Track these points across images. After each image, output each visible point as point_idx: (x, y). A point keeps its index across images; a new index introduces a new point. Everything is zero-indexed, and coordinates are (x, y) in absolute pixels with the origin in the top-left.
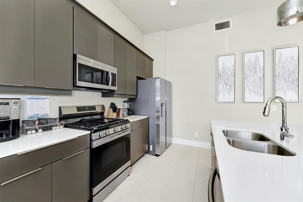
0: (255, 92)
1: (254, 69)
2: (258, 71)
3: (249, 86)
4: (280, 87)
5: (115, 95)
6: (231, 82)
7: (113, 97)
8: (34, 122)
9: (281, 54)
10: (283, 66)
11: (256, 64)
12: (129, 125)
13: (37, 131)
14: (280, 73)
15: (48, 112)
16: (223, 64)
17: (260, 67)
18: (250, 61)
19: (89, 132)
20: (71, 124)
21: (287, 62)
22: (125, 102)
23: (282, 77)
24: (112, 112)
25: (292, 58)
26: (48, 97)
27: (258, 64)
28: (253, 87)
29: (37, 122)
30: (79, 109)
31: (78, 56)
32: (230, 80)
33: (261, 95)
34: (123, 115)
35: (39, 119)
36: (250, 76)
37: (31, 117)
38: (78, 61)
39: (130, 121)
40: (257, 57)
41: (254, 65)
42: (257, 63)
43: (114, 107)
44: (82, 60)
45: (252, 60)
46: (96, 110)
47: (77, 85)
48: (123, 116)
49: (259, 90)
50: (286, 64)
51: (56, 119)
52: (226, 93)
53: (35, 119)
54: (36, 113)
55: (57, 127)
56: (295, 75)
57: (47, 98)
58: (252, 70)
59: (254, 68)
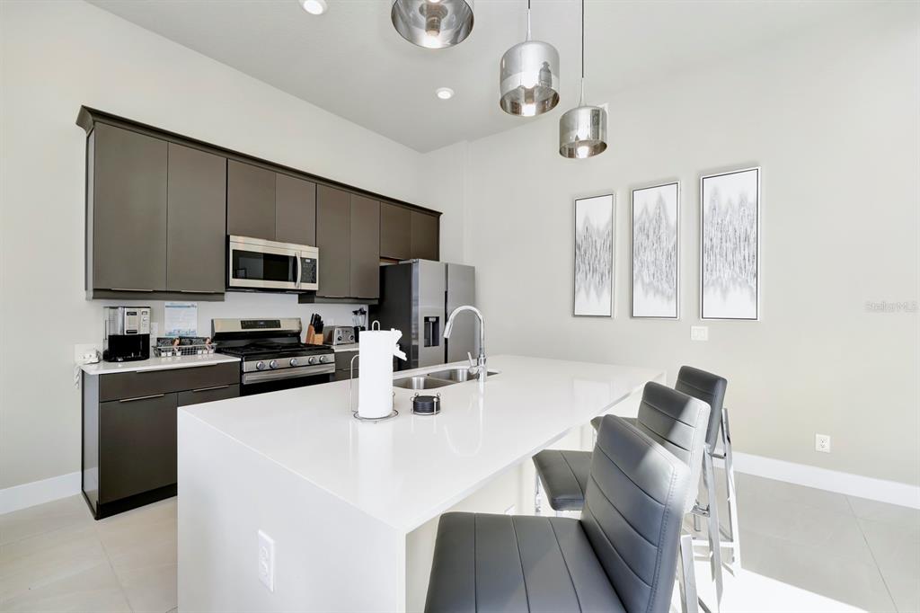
0: (657, 291)
1: (654, 232)
2: (664, 237)
3: (644, 276)
4: (714, 277)
5: (316, 299)
6: (603, 265)
7: (313, 302)
8: (173, 342)
9: (716, 192)
10: (720, 222)
11: (659, 220)
12: (331, 357)
13: (174, 354)
14: (714, 240)
15: (195, 328)
16: (587, 219)
17: (668, 226)
18: (646, 210)
19: (240, 360)
20: (229, 348)
21: (730, 212)
22: (356, 313)
23: (718, 250)
24: (313, 332)
25: (742, 202)
26: (195, 303)
27: (663, 217)
28: (652, 277)
29: (177, 341)
30: (245, 324)
31: (232, 238)
32: (602, 261)
33: (669, 298)
34: (339, 339)
35: (181, 338)
36: (645, 248)
37: (170, 334)
38: (232, 247)
39: (336, 351)
40: (661, 200)
41: (654, 222)
42: (662, 215)
43: (317, 324)
44: (239, 243)
45: (651, 210)
46: (280, 327)
47: (231, 285)
48: (340, 342)
49: (666, 286)
50: (728, 217)
51: (205, 340)
52: (593, 292)
53: (174, 337)
54: (177, 328)
55: (205, 352)
56: (749, 244)
57: (193, 306)
58: (651, 233)
59: (655, 229)
